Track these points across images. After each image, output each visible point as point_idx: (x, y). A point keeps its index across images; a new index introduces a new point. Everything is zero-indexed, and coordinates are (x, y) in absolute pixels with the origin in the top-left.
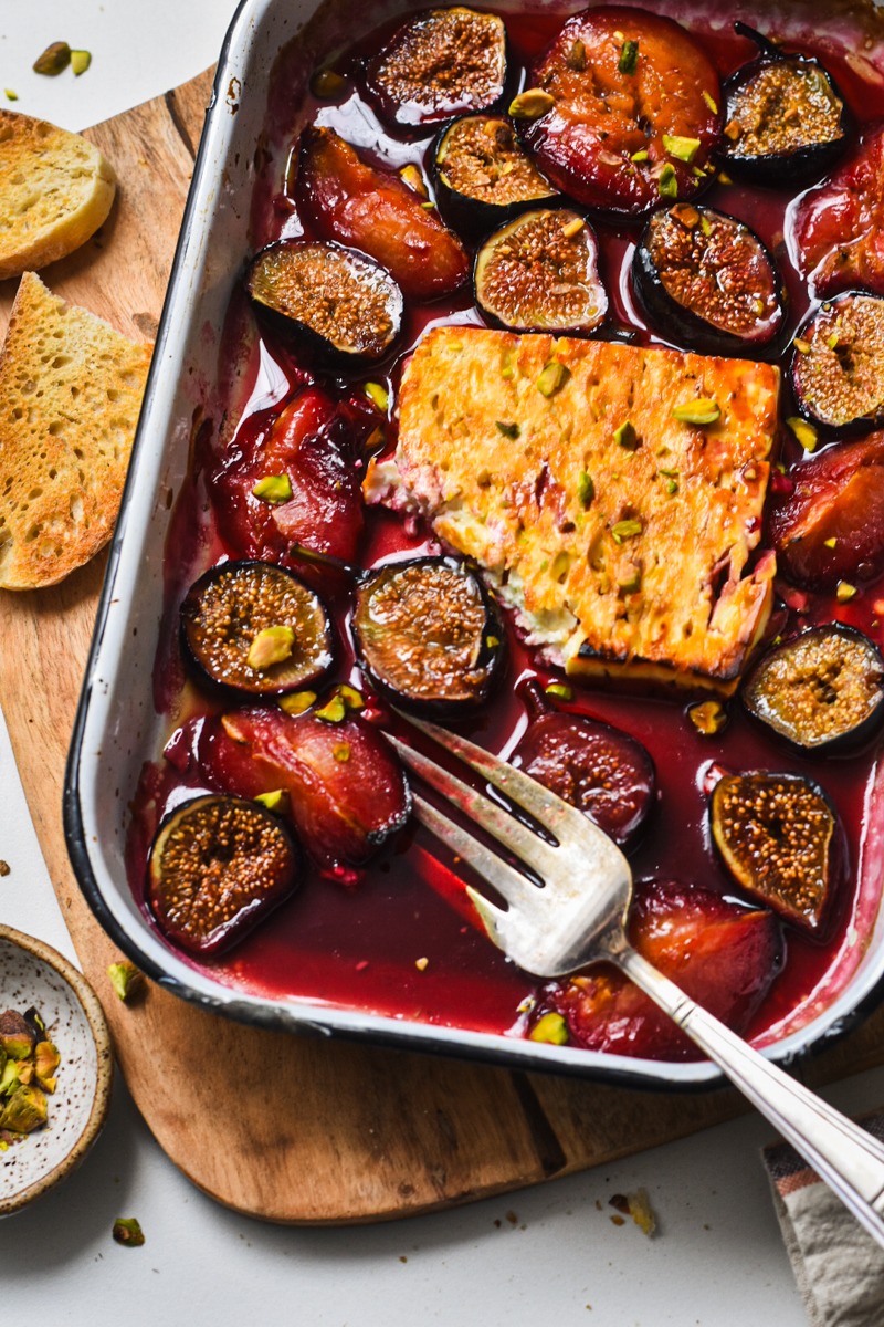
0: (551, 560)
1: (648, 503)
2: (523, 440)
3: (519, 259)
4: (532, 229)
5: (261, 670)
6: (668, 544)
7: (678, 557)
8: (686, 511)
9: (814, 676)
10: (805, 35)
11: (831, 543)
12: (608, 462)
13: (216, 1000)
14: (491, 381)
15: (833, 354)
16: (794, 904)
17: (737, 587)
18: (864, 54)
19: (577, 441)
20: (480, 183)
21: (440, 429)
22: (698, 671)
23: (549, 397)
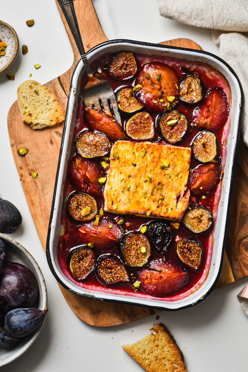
0: (144, 194)
1: (164, 181)
2: (137, 167)
3: (135, 124)
4: (138, 117)
5: (84, 216)
6: (168, 190)
7: (170, 193)
8: (171, 183)
9: (197, 217)
10: (197, 68)
11: (201, 188)
12: (155, 172)
13: (80, 294)
14: (130, 154)
15: (202, 145)
16: (193, 265)
17: (182, 199)
18: (209, 73)
19: (149, 167)
20: (127, 106)
21: (119, 164)
22: (174, 218)
23: (143, 157)
